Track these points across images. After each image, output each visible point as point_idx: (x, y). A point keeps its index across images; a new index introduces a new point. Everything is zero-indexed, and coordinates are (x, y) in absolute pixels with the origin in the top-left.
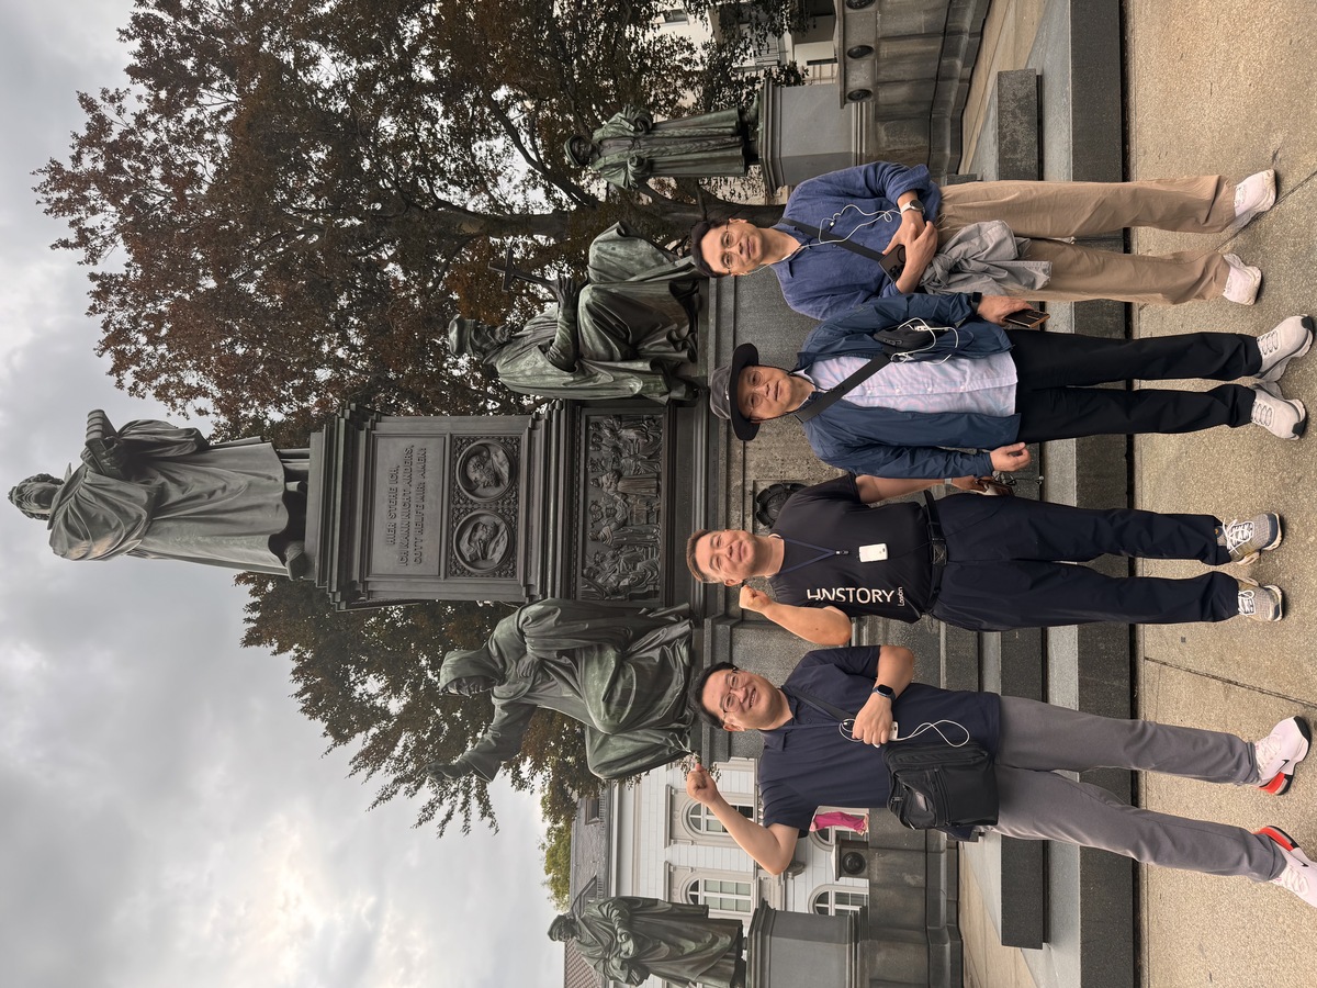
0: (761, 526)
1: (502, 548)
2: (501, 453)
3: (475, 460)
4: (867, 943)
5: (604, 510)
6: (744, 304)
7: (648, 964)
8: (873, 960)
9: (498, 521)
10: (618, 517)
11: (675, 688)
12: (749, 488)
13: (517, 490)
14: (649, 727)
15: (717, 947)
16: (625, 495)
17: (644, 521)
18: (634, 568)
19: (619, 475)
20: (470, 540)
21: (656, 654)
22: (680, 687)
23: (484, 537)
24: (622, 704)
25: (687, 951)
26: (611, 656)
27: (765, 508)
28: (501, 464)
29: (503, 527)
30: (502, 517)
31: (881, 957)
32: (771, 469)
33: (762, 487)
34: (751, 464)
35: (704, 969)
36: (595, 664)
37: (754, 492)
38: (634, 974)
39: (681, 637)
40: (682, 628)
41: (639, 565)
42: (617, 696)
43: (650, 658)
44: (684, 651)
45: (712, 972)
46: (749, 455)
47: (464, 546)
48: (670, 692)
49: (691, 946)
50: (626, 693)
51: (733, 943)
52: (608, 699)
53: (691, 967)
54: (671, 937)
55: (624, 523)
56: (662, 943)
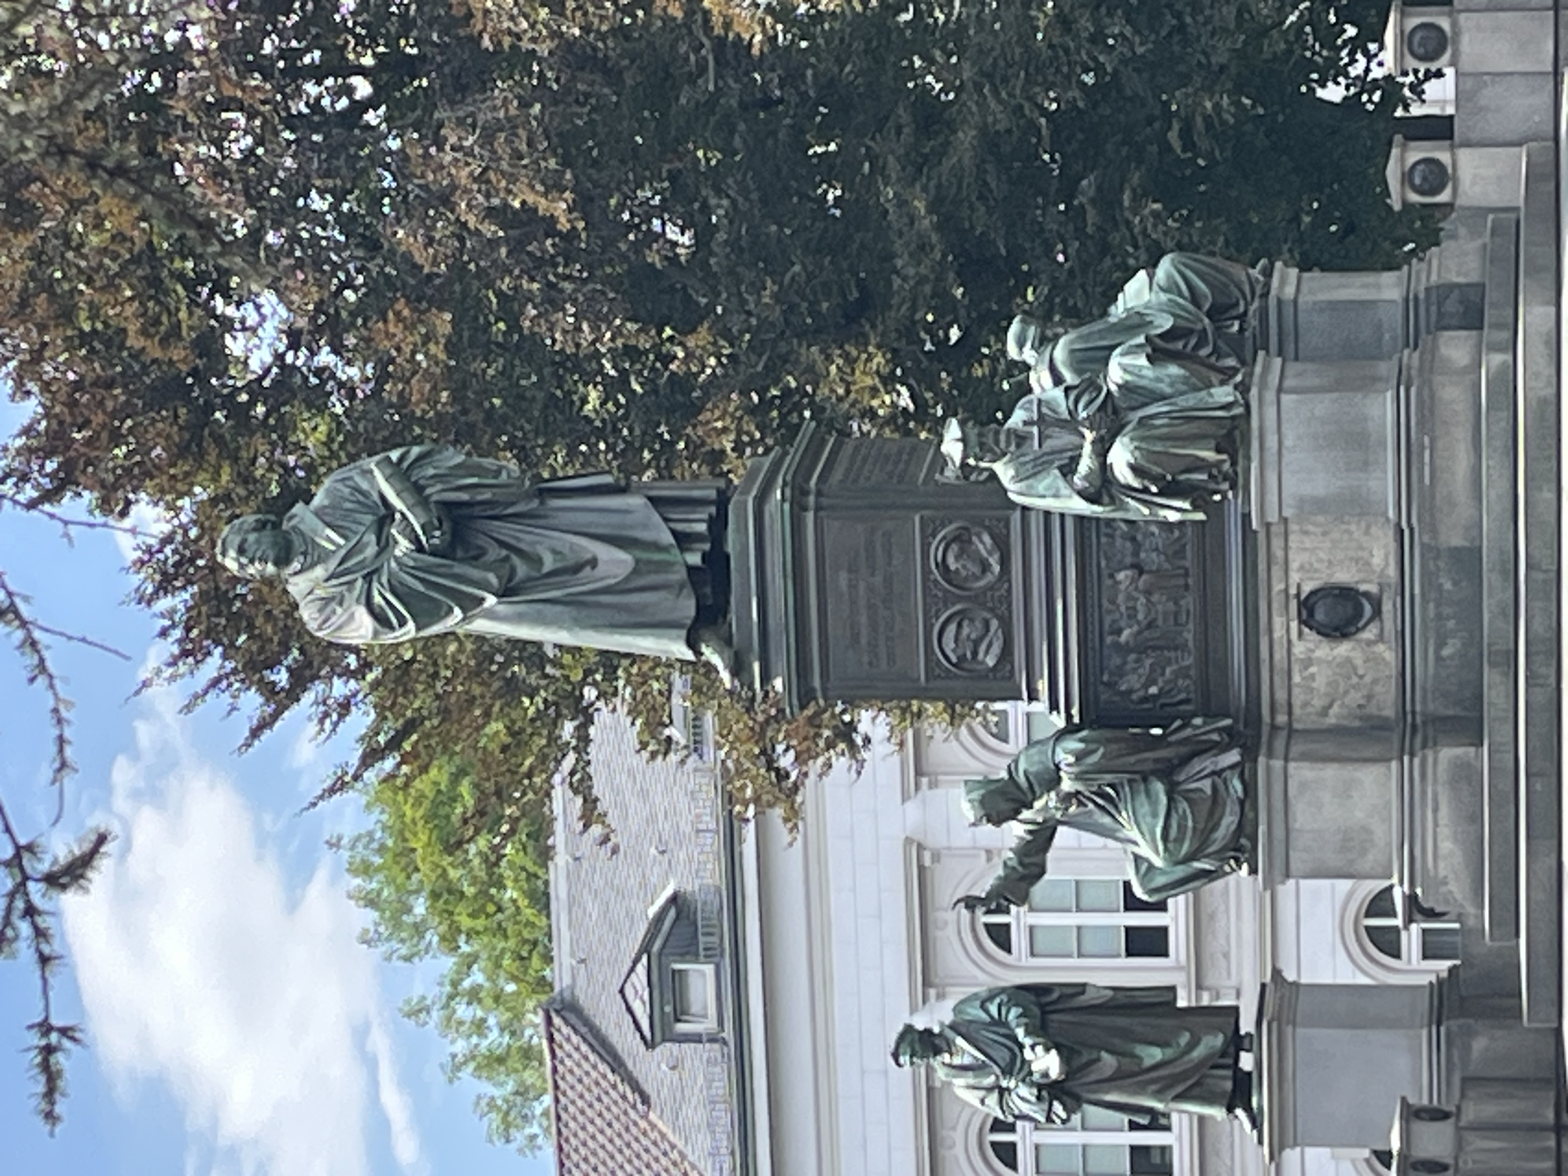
0: (1306, 630)
1: (996, 649)
2: (986, 538)
3: (955, 547)
4: (1454, 1024)
5: (1123, 609)
6: (1288, 442)
7: (1078, 1090)
8: (1467, 1048)
9: (987, 615)
10: (1140, 616)
11: (1229, 821)
12: (1293, 591)
13: (1009, 581)
14: (1208, 856)
15: (1198, 1053)
16: (1148, 593)
17: (1171, 622)
18: (1163, 674)
19: (1139, 569)
20: (956, 640)
21: (1206, 785)
22: (1236, 819)
23: (973, 636)
24: (1180, 840)
25: (1148, 1062)
26: (1159, 788)
27: (1311, 614)
28: (990, 553)
29: (994, 624)
30: (992, 610)
31: (1479, 1044)
32: (1316, 571)
33: (1307, 589)
34: (1294, 565)
35: (1180, 1089)
36: (1142, 798)
37: (1298, 595)
38: (1058, 1107)
39: (1232, 767)
40: (1233, 757)
41: (1168, 671)
42: (1173, 832)
43: (1200, 790)
44: (1237, 784)
45: (1196, 1091)
46: (1291, 556)
47: (949, 644)
48: (1225, 822)
49: (1153, 1055)
50: (1182, 828)
51: (1226, 1044)
52: (1165, 837)
53: (1154, 1087)
54: (1117, 1041)
55: (1150, 625)
56: (1105, 1055)
